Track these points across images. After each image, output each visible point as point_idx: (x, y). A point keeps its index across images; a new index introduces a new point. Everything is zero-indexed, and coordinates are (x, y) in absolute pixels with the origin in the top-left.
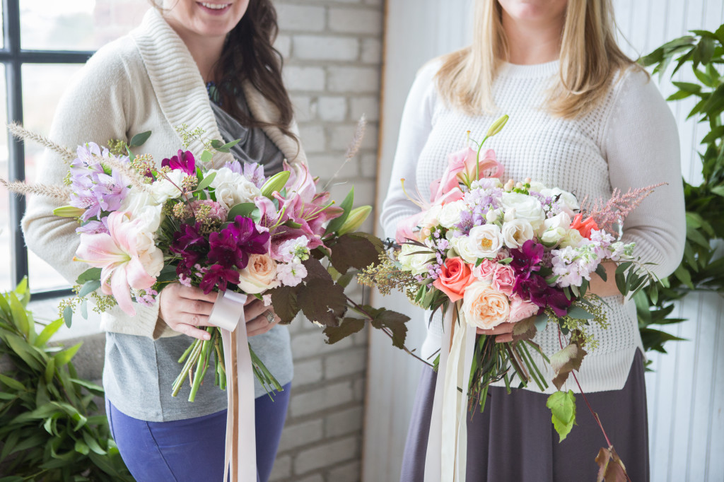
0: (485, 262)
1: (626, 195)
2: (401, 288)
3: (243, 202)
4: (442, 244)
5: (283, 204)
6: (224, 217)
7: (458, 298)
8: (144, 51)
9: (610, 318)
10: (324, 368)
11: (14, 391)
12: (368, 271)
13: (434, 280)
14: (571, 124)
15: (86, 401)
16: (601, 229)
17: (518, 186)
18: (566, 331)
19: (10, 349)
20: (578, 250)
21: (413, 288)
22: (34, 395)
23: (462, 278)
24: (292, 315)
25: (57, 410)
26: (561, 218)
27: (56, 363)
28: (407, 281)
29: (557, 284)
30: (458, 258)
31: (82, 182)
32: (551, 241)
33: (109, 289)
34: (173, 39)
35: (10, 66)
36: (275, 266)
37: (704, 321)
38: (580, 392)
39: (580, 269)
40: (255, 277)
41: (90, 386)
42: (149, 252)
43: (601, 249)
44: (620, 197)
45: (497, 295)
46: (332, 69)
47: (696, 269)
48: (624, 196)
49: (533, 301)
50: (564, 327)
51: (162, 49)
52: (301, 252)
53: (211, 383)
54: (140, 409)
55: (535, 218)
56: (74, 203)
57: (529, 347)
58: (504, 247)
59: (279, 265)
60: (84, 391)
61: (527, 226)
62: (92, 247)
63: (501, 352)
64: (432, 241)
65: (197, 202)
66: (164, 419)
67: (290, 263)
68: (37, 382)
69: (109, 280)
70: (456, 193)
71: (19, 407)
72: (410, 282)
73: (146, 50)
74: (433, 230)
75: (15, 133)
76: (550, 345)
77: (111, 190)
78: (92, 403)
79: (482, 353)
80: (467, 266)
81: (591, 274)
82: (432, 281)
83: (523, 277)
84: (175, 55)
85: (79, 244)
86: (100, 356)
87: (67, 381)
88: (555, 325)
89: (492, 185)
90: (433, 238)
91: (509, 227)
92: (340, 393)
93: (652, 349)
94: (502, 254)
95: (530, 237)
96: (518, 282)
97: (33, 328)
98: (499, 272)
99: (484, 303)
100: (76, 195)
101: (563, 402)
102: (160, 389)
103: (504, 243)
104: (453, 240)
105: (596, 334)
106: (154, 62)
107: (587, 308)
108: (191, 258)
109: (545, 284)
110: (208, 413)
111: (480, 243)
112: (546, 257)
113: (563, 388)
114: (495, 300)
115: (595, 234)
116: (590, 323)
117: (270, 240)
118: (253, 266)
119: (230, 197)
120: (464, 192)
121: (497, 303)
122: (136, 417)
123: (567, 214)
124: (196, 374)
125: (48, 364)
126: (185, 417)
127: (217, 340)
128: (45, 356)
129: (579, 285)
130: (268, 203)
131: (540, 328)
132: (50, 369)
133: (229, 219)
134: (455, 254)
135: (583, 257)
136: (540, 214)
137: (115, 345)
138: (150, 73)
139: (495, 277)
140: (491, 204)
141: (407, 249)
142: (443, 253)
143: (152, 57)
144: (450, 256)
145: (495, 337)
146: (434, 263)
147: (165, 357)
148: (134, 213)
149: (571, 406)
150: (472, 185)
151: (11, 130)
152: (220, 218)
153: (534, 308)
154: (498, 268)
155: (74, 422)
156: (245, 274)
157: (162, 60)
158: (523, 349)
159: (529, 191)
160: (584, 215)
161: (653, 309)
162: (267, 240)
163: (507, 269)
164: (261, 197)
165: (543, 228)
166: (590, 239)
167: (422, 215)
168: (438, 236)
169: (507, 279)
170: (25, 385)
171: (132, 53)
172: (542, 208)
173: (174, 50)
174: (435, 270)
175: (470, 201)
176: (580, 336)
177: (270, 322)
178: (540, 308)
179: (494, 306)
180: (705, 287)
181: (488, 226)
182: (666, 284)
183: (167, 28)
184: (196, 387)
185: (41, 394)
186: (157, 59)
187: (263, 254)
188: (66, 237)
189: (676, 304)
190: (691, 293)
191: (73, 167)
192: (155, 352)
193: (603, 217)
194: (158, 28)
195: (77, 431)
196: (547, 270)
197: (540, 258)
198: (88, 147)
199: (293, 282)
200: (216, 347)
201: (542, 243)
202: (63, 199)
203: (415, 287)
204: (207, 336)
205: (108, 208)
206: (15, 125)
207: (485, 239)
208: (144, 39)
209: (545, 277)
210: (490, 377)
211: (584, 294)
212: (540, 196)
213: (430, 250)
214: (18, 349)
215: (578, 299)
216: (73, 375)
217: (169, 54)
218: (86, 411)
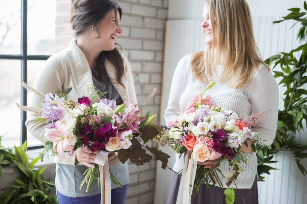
0: (202, 136)
1: (257, 115)
2: (169, 144)
3: (108, 116)
4: (186, 128)
5: (123, 117)
6: (100, 122)
7: (191, 150)
8: (68, 57)
9: (249, 160)
10: (139, 177)
11: (20, 185)
12: (157, 137)
13: (182, 142)
14: (239, 90)
15: (47, 189)
16: (247, 127)
17: (216, 108)
18: (231, 165)
19: (19, 169)
20: (238, 134)
21: (174, 145)
22: (28, 187)
23: (193, 142)
24: (125, 160)
25: (36, 193)
26: (232, 121)
27: (37, 174)
28: (172, 142)
29: (229, 146)
30: (192, 134)
31: (46, 108)
32: (228, 130)
33: (56, 149)
34: (80, 53)
35: (23, 61)
36: (120, 141)
37: (285, 162)
38: (236, 188)
39: (238, 141)
40: (112, 146)
41: (49, 184)
42: (71, 136)
43: (247, 134)
44: (254, 115)
45: (206, 149)
46: (144, 63)
47: (281, 142)
48: (256, 115)
49: (220, 152)
50: (231, 163)
51: (75, 56)
52: (129, 136)
53: (95, 183)
54: (68, 192)
55: (222, 121)
56: (43, 116)
57: (217, 171)
58: (210, 131)
59: (121, 141)
60: (47, 185)
61: (219, 123)
62: (50, 133)
63: (206, 171)
64: (182, 127)
65: (90, 116)
66: (77, 196)
67: (125, 141)
68: (29, 182)
69: (56, 146)
70: (192, 110)
71: (22, 191)
72: (173, 142)
73: (69, 56)
74: (183, 123)
75: (23, 86)
76: (225, 169)
77: (57, 112)
78: (49, 190)
79: (199, 172)
80: (195, 137)
81: (242, 144)
82: (181, 142)
83: (216, 143)
84: (80, 59)
85: (45, 132)
86: (53, 172)
87: (40, 181)
88: (228, 162)
89: (206, 107)
90: (183, 126)
91: (212, 123)
92: (145, 187)
93: (265, 173)
94: (209, 133)
95: (220, 128)
96: (214, 145)
97: (28, 161)
98: (207, 140)
99: (201, 152)
100: (44, 114)
101: (230, 192)
102: (75, 185)
103: (210, 129)
104: (190, 127)
105: (243, 166)
106: (72, 61)
107: (240, 156)
108: (87, 139)
109: (225, 146)
110: (93, 194)
111: (201, 129)
112: (225, 136)
113: (230, 187)
114: (205, 151)
115: (244, 128)
116: (241, 162)
117: (117, 131)
118: (111, 142)
119: (103, 114)
120: (195, 109)
121: (206, 152)
122: (66, 196)
123: (234, 120)
124: (89, 181)
125: (34, 175)
126: (85, 196)
127: (97, 168)
128: (32, 172)
129: (238, 147)
130: (117, 117)
131: (222, 163)
132: (34, 177)
133: (102, 122)
134: (191, 132)
135: (240, 137)
136: (224, 120)
137: (59, 168)
138: (70, 65)
139: (206, 142)
140: (206, 115)
141: (173, 129)
142: (186, 132)
143: (72, 59)
144: (189, 133)
145: (204, 166)
146: (182, 136)
147: (78, 173)
148: (66, 121)
149: (233, 194)
150: (199, 107)
151: (22, 85)
152: (99, 122)
153: (220, 155)
154: (207, 139)
155: (43, 198)
156: (108, 145)
157: (75, 61)
158: (214, 171)
159: (220, 111)
160: (241, 121)
161: (265, 157)
162: (116, 131)
163: (210, 139)
164: (114, 114)
165: (225, 125)
166: (243, 130)
167: (179, 117)
168: (185, 125)
169: (210, 143)
170: (24, 183)
171: (64, 57)
172: (225, 117)
173: (80, 57)
174: (183, 138)
175: (198, 113)
176: (237, 167)
177: (116, 161)
178: (222, 155)
179: (205, 153)
180: (285, 149)
181: (204, 123)
182: (270, 148)
183: (77, 48)
184: (89, 186)
185: (30, 186)
186: (73, 60)
187: (115, 137)
188: (41, 128)
189: (274, 155)
190: (279, 151)
191: (43, 102)
192: (73, 171)
193: (248, 123)
194: (74, 48)
195: (44, 201)
196: (226, 141)
197: (223, 136)
198: (49, 95)
199: (126, 147)
200: (97, 171)
201: (224, 130)
202: (39, 114)
203: (175, 144)
204: (93, 167)
205: (56, 119)
206: (24, 83)
207: (203, 127)
208: (68, 52)
209: (224, 143)
210: (201, 181)
211: (239, 151)
212: (224, 113)
213: (181, 130)
214: (22, 169)
215: (237, 153)
216: (43, 179)
217: (78, 58)
218: (47, 193)
